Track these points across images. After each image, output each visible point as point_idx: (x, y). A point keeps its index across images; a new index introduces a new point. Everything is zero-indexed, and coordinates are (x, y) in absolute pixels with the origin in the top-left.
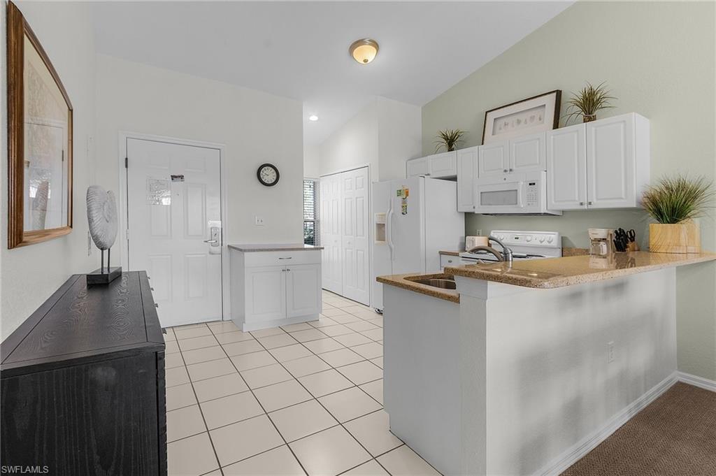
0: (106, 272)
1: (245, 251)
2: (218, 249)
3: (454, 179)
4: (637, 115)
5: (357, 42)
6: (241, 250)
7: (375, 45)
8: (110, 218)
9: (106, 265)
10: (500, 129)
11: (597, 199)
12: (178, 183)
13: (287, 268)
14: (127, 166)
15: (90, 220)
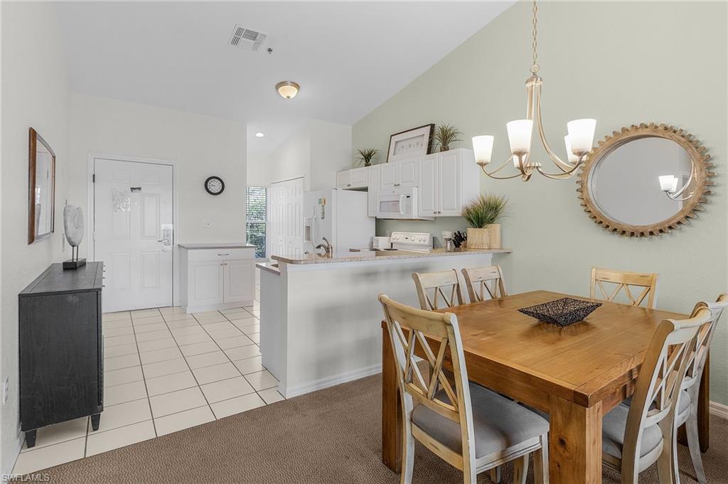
0: (75, 261)
1: (188, 248)
2: (170, 248)
3: (366, 189)
4: (464, 149)
5: (282, 83)
6: (186, 248)
7: (297, 86)
8: (79, 226)
9: (75, 257)
10: (399, 150)
11: (444, 210)
12: (136, 193)
13: (225, 262)
14: (94, 181)
15: (66, 228)
